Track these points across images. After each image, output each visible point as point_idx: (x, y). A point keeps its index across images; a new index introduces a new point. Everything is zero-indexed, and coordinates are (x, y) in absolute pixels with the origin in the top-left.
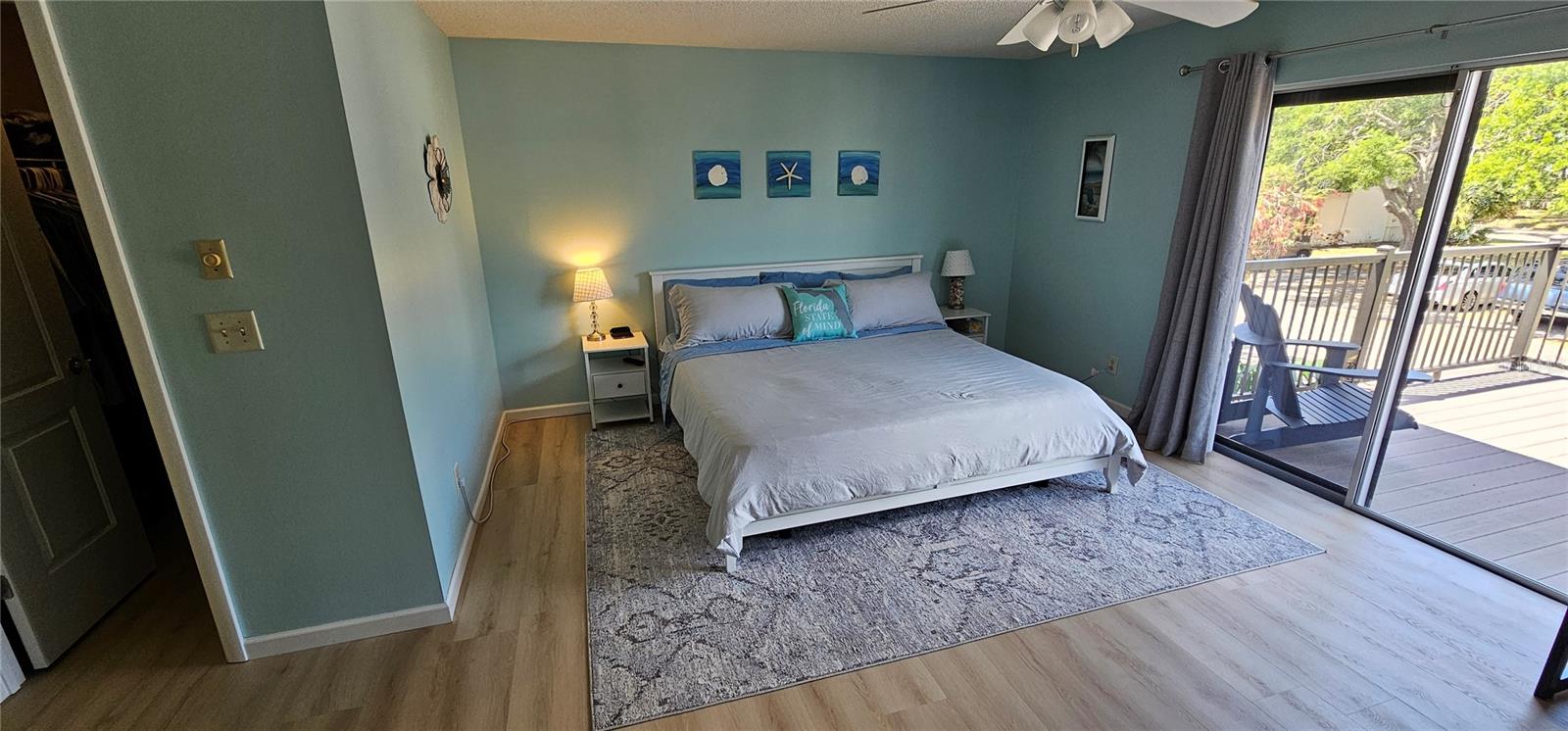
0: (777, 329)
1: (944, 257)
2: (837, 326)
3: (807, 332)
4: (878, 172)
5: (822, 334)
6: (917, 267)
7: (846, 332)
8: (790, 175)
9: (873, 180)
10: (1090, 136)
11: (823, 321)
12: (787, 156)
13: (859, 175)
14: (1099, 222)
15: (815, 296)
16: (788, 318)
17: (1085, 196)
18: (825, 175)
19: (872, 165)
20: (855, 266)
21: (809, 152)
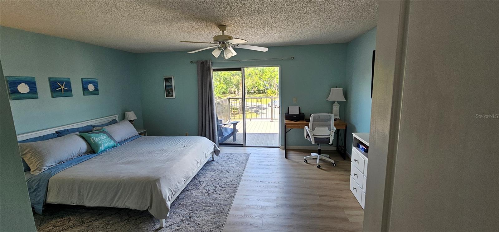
0: (85, 151)
1: (125, 115)
2: (112, 143)
3: (102, 148)
4: (98, 86)
5: (107, 147)
6: (117, 119)
7: (116, 144)
8: (63, 87)
9: (96, 89)
10: (165, 76)
11: (106, 142)
12: (59, 80)
13: (91, 87)
14: (174, 99)
15: (98, 134)
16: (88, 144)
17: (167, 92)
18: (77, 88)
19: (95, 84)
20: (97, 122)
21: (69, 79)
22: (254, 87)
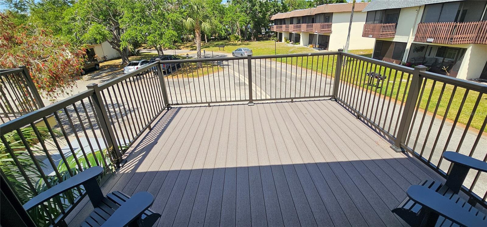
22: (215, 33)
